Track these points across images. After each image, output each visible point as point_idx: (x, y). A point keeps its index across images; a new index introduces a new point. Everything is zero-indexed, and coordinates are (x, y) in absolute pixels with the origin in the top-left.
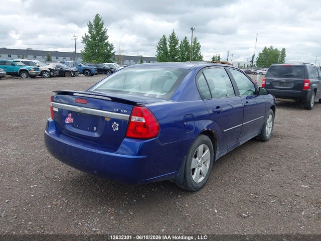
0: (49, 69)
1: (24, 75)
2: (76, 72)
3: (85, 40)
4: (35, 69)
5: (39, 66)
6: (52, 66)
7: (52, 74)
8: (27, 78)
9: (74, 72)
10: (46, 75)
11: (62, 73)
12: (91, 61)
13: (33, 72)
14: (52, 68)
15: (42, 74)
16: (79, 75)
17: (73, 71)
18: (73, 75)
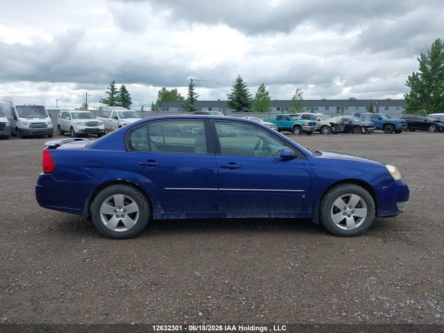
0: (331, 123)
1: (297, 131)
2: (369, 127)
3: (413, 80)
4: (310, 124)
5: (320, 120)
6: (336, 120)
7: (334, 130)
8: (299, 134)
9: (366, 127)
10: (326, 131)
11: (349, 129)
12: (416, 111)
13: (307, 128)
14: (335, 122)
15: (320, 130)
16: (375, 131)
17: (364, 126)
18: (364, 131)
